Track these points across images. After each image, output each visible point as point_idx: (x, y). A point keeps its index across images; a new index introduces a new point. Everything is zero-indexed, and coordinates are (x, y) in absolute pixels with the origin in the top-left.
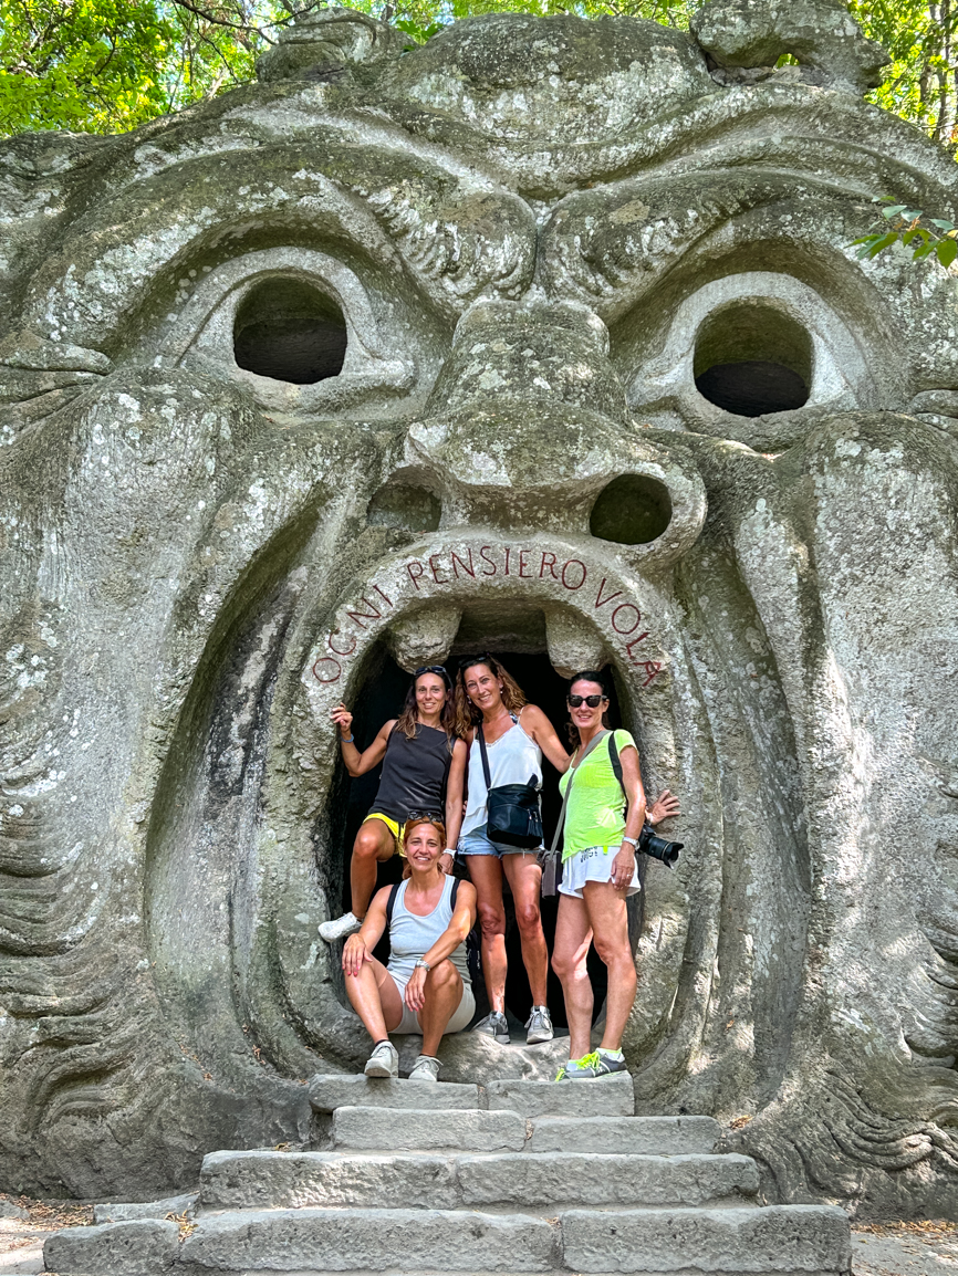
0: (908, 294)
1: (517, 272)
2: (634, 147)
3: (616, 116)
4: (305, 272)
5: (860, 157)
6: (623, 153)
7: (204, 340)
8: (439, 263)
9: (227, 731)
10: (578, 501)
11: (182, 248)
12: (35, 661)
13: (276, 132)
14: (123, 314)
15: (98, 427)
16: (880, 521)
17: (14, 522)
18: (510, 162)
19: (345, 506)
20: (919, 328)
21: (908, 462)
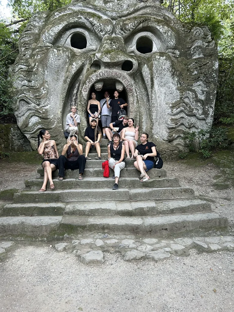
0: (166, 34)
1: (111, 31)
2: (128, 12)
3: (125, 7)
4: (81, 32)
5: (160, 14)
6: (126, 12)
7: (66, 43)
8: (99, 30)
9: (72, 99)
10: (120, 64)
11: (62, 28)
12: (45, 89)
13: (75, 10)
14: (54, 38)
15: (51, 54)
16: (162, 68)
17: (41, 69)
18: (109, 14)
19: (87, 67)
20: (168, 40)
21: (166, 59)
